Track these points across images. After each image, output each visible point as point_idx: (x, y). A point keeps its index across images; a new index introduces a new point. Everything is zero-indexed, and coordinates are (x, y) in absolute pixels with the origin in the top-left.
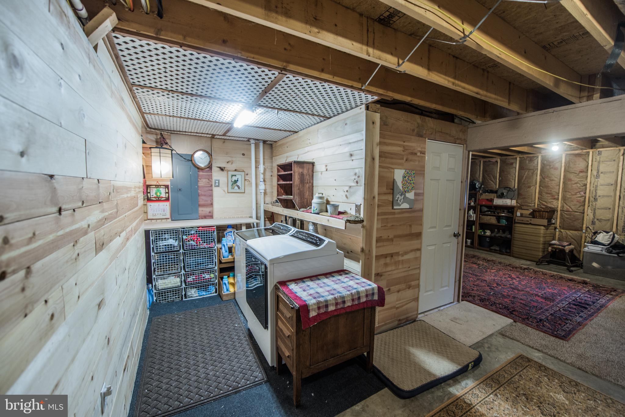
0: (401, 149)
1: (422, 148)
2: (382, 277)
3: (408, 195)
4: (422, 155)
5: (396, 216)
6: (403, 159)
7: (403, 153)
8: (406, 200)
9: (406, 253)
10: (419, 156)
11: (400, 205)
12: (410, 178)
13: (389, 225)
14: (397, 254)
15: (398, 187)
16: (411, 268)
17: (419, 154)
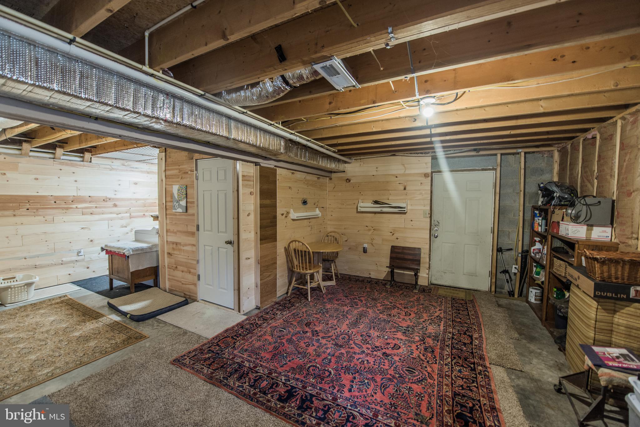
0: (178, 171)
1: (191, 168)
2: (172, 257)
3: (181, 203)
4: (192, 173)
5: (177, 217)
6: (179, 178)
7: (179, 174)
8: (180, 206)
9: (186, 245)
10: (190, 174)
11: (176, 210)
12: (182, 191)
13: (174, 222)
14: (180, 244)
15: (175, 197)
16: (189, 258)
17: (189, 172)
